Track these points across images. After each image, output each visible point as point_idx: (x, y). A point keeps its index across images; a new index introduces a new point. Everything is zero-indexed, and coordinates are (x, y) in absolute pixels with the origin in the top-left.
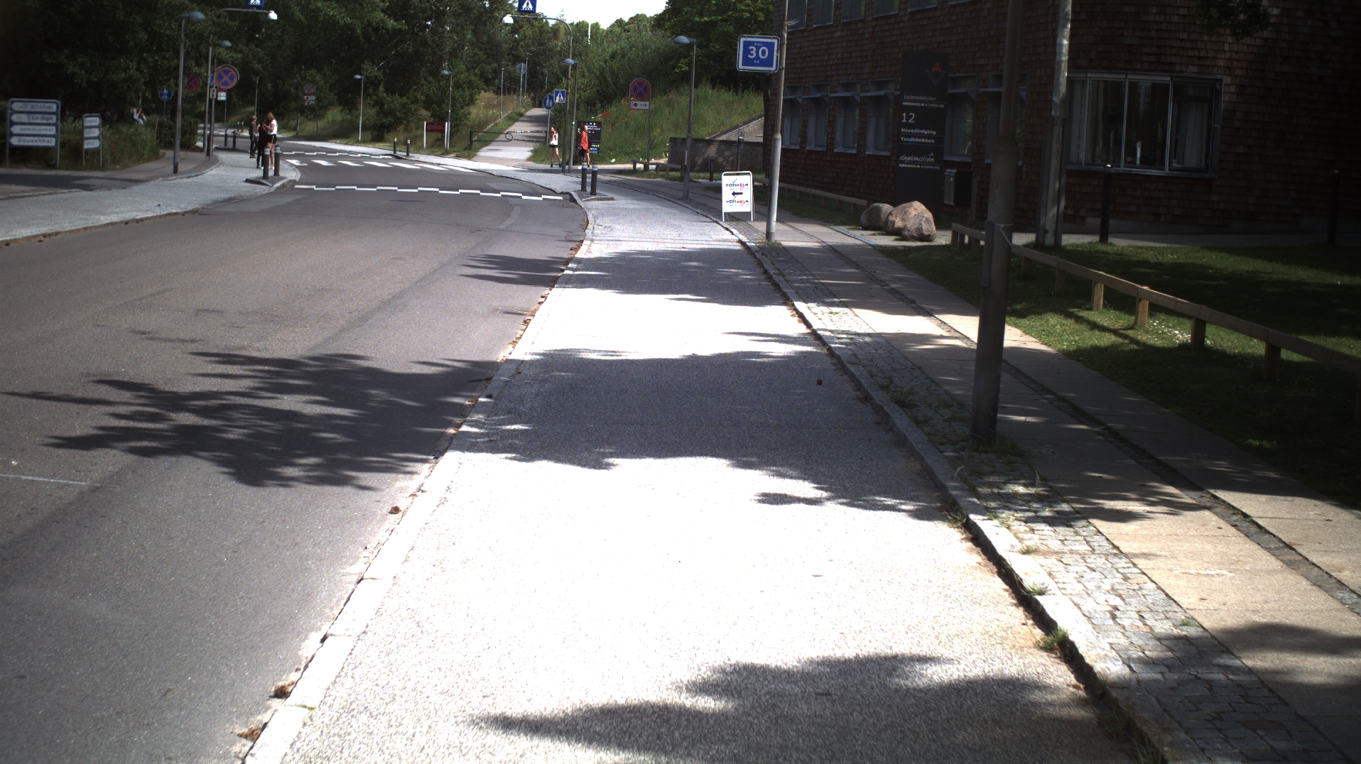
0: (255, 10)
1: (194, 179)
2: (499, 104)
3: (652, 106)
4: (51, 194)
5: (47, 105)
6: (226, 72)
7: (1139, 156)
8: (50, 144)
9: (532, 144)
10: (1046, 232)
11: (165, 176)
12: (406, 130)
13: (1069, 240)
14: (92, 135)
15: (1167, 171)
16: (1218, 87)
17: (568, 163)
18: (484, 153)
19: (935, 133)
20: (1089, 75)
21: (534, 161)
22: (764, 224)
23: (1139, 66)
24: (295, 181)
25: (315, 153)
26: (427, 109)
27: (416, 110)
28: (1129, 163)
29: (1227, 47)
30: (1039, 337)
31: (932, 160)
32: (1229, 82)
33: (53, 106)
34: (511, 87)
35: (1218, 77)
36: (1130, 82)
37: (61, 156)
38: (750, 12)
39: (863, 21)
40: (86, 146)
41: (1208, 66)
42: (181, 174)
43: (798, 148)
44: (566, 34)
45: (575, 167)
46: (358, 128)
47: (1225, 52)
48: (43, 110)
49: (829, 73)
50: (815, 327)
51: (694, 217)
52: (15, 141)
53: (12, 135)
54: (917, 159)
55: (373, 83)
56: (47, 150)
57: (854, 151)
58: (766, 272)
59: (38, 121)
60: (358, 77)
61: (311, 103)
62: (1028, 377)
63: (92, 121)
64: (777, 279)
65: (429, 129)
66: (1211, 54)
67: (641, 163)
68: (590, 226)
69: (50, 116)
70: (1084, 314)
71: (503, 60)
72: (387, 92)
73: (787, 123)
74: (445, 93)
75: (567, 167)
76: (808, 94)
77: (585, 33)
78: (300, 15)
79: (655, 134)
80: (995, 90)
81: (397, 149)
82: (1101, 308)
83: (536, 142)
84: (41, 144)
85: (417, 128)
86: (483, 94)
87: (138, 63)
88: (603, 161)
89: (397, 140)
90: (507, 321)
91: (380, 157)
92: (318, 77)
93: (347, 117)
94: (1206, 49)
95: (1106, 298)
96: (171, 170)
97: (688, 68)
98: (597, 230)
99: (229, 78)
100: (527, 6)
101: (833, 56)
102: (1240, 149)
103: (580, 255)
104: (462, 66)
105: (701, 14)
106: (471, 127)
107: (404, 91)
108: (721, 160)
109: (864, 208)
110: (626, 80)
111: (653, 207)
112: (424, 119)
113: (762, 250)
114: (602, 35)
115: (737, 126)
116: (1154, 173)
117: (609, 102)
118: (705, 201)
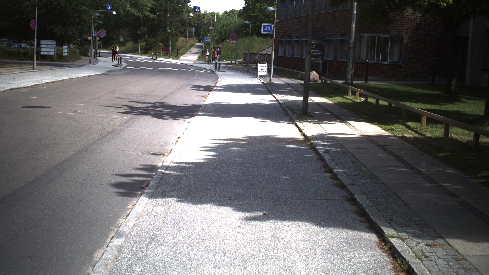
0: (109, 11)
1: (95, 65)
2: (186, 42)
3: (238, 42)
5: (52, 42)
6: (102, 32)
7: (380, 58)
8: (52, 54)
9: (198, 55)
10: (348, 79)
11: (88, 64)
12: (155, 50)
13: (354, 82)
14: (66, 51)
15: (388, 62)
16: (403, 38)
17: (210, 61)
18: (182, 57)
19: (321, 51)
20: (366, 34)
21: (199, 60)
22: (269, 78)
23: (380, 32)
24: (126, 66)
25: (126, 58)
27: (158, 43)
28: (378, 60)
29: (406, 26)
31: (320, 59)
32: (406, 36)
33: (54, 42)
34: (190, 36)
35: (403, 35)
36: (378, 37)
37: (56, 58)
39: (302, 17)
40: (64, 55)
41: (400, 32)
42: (92, 63)
43: (283, 56)
44: (207, 17)
45: (212, 62)
46: (139, 49)
47: (405, 27)
48: (51, 44)
49: (293, 33)
50: (277, 99)
51: (250, 76)
52: (42, 53)
53: (41, 51)
54: (316, 59)
55: (143, 35)
56: (52, 56)
57: (300, 57)
58: (268, 89)
59: (49, 47)
60: (139, 32)
61: (122, 41)
63: (65, 47)
64: (270, 90)
65: (163, 49)
66: (401, 28)
67: (234, 61)
68: (219, 78)
69: (53, 45)
70: (345, 96)
71: (187, 26)
72: (148, 37)
73: (280, 48)
74: (168, 38)
75: (210, 62)
76: (286, 39)
77: (214, 16)
78: (122, 12)
79: (238, 51)
80: (340, 39)
81: (153, 56)
82: (350, 95)
83: (199, 54)
84: (50, 54)
85: (159, 49)
86: (180, 38)
87: (76, 29)
88: (222, 60)
89: (153, 53)
90: (201, 98)
91: (148, 59)
92: (124, 32)
93: (134, 46)
94: (400, 27)
95: (352, 93)
96: (89, 62)
97: (248, 31)
98: (221, 79)
99: (103, 33)
100: (197, 10)
101: (294, 27)
102: (410, 56)
103: (217, 85)
104: (173, 28)
105: (253, 13)
106: (177, 49)
107: (154, 37)
108: (259, 60)
109: (299, 73)
110: (229, 34)
111: (237, 73)
112: (161, 46)
113: (268, 84)
114: (220, 16)
115: (265, 49)
116: (384, 63)
117: (223, 41)
118: (253, 72)
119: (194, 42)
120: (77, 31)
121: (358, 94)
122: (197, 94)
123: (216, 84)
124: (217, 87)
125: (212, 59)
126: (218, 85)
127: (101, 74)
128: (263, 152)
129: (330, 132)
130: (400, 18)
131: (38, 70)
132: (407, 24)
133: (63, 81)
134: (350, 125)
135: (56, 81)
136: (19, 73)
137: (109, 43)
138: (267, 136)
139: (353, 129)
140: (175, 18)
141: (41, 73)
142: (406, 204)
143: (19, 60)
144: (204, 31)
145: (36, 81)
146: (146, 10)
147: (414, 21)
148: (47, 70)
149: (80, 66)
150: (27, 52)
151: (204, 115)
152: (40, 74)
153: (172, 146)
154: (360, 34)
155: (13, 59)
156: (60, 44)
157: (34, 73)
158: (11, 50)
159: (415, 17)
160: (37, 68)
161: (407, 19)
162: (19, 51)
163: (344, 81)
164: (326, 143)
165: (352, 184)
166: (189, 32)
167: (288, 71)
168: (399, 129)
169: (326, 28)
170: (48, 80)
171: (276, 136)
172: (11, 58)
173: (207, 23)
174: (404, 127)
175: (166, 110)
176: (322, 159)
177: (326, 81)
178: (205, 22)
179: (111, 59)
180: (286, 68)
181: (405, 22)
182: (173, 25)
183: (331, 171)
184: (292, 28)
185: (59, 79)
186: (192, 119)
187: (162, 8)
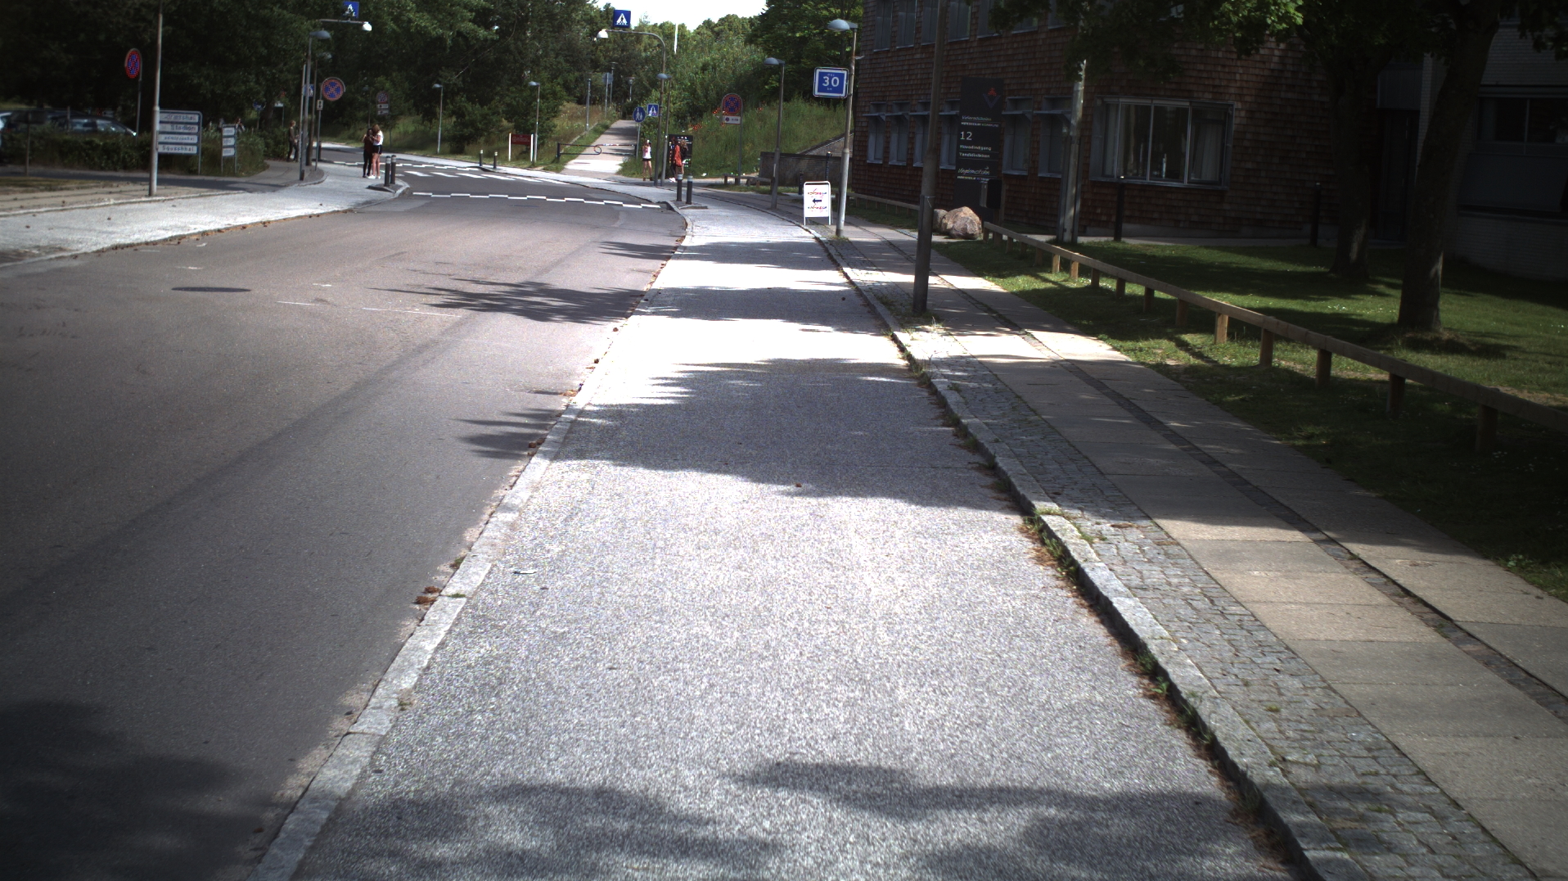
0: (349, 21)
1: (319, 186)
2: (584, 116)
3: (744, 120)
5: (190, 116)
6: (333, 85)
7: (1164, 170)
8: (191, 152)
9: (621, 157)
10: (1065, 230)
11: (295, 182)
12: (486, 142)
13: (1082, 240)
14: (229, 144)
15: (1185, 183)
16: (1230, 111)
17: (660, 176)
18: (572, 165)
19: (990, 149)
20: (1121, 100)
21: (624, 175)
22: (835, 225)
23: (1162, 92)
24: (410, 188)
25: (404, 165)
26: (509, 120)
27: (498, 121)
28: (1157, 176)
30: (1003, 286)
31: (985, 172)
32: (1240, 107)
33: (195, 117)
34: (596, 98)
35: (1230, 102)
36: (1156, 107)
37: (202, 163)
40: (223, 155)
41: (1221, 93)
42: (308, 181)
43: (881, 162)
44: (650, 38)
45: (667, 181)
46: (437, 140)
47: (1236, 81)
48: (185, 121)
49: (910, 93)
50: (852, 279)
52: (160, 148)
53: (156, 143)
54: (974, 172)
55: (451, 93)
56: (188, 157)
58: (829, 254)
59: (181, 131)
60: (437, 86)
61: (385, 112)
63: (229, 131)
64: (835, 257)
65: (514, 141)
66: (1224, 83)
67: (732, 177)
68: (689, 227)
69: (192, 126)
70: (1042, 273)
71: (585, 68)
72: (466, 102)
73: (872, 139)
74: (530, 103)
75: (659, 180)
76: (891, 111)
77: (670, 37)
78: (392, 25)
79: (747, 148)
80: (1047, 112)
81: (483, 161)
82: (1055, 270)
83: (627, 155)
84: (183, 152)
85: (500, 140)
86: (565, 103)
87: (257, 75)
88: (696, 175)
89: (482, 152)
90: (641, 275)
91: (468, 169)
92: (388, 85)
93: (424, 127)
94: (1220, 79)
95: (1061, 264)
96: (298, 176)
97: (775, 84)
98: (696, 229)
99: (336, 90)
100: (621, 22)
101: (914, 77)
102: (1249, 165)
103: (684, 244)
104: (545, 75)
105: (793, 30)
106: (557, 139)
107: (483, 102)
108: (811, 174)
110: (717, 93)
111: (742, 214)
112: (507, 130)
113: (831, 242)
114: (689, 37)
115: (826, 143)
116: (1175, 184)
117: (701, 116)
118: (791, 210)
119: (608, 118)
120: (260, 84)
122: (631, 267)
123: (681, 241)
124: (685, 248)
125: (667, 171)
126: (686, 243)
127: (345, 212)
129: (974, 354)
130: (1220, 55)
131: (164, 196)
132: (1241, 71)
133: (244, 227)
134: (1035, 338)
135: (227, 229)
136: (115, 204)
137: (341, 119)
139: (1039, 348)
140: (549, 44)
141: (174, 206)
142: (1102, 474)
143: (91, 168)
144: (639, 82)
145: (172, 228)
146: (463, 20)
147: (1264, 63)
149: (275, 188)
150: (114, 144)
151: (654, 313)
152: (175, 209)
153: (582, 377)
154: (1106, 100)
155: (71, 167)
157: (155, 205)
158: (67, 137)
162: (90, 143)
163: (1052, 237)
164: (958, 373)
165: (997, 441)
166: (592, 87)
167: (894, 206)
168: (1159, 348)
169: (1007, 81)
170: (205, 224)
172: (66, 161)
173: (648, 60)
174: (1173, 344)
175: (556, 303)
176: (941, 402)
177: (998, 235)
178: (644, 54)
179: (359, 168)
180: (890, 198)
181: (1236, 66)
182: (543, 64)
183: (956, 422)
184: (909, 80)
186: (623, 321)
187: (511, 11)
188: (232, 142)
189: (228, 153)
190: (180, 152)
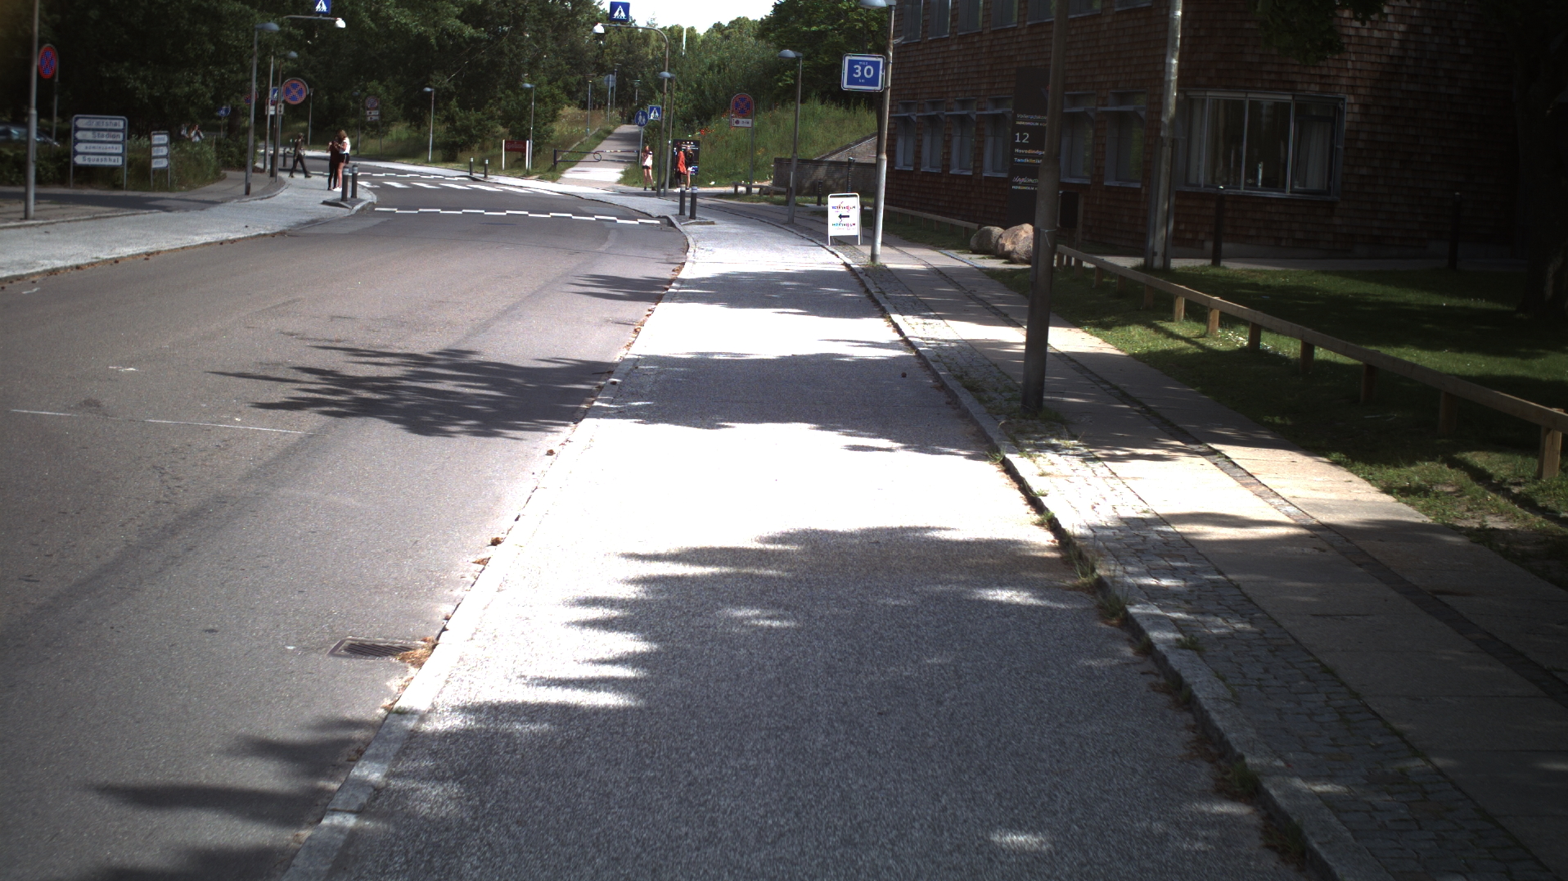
0: (321, 17)
1: (263, 202)
2: (585, 121)
3: (756, 124)
4: (134, 214)
5: (114, 121)
6: (295, 86)
7: (1260, 177)
8: (116, 164)
9: (622, 165)
10: (1155, 254)
11: (239, 197)
12: (482, 149)
13: (1176, 264)
14: (160, 154)
15: (1288, 194)
16: (1341, 106)
17: (663, 186)
18: (569, 174)
20: (1208, 94)
21: (625, 184)
22: (870, 248)
23: (1259, 85)
24: (373, 203)
26: (505, 126)
27: (492, 127)
28: (1251, 185)
29: (1350, 65)
30: (1115, 344)
32: (1352, 101)
33: (120, 123)
34: (598, 101)
35: (1341, 95)
36: (1250, 102)
37: (128, 176)
38: (862, 21)
39: (980, 34)
40: (154, 166)
41: (1330, 85)
42: (253, 196)
43: (912, 169)
44: (657, 40)
45: (670, 190)
46: (428, 147)
47: (1348, 70)
48: (109, 127)
49: (945, 89)
50: (907, 334)
51: (799, 241)
52: (79, 160)
53: (76, 153)
54: (1031, 180)
55: (444, 96)
56: (113, 169)
57: (970, 173)
58: (867, 291)
59: (104, 139)
60: (428, 89)
61: (374, 118)
62: (1092, 373)
63: (160, 138)
64: (877, 296)
65: (509, 147)
66: (1333, 73)
67: (743, 185)
68: (691, 250)
69: (116, 133)
70: (1165, 325)
71: (589, 70)
72: (459, 106)
73: (902, 143)
74: (525, 108)
75: (662, 190)
76: (923, 111)
77: (680, 38)
78: (369, 23)
79: (759, 154)
80: (1115, 109)
81: (473, 170)
82: (1179, 319)
83: (628, 162)
84: (108, 163)
85: (494, 147)
86: (566, 108)
87: (204, 76)
88: (701, 183)
89: (473, 160)
90: (618, 330)
91: (456, 179)
92: (380, 89)
93: (415, 134)
94: (1328, 67)
95: (1186, 310)
96: (242, 188)
97: (793, 82)
98: (699, 253)
99: (298, 92)
100: (619, 14)
101: (949, 71)
102: (1364, 171)
103: (682, 276)
104: (543, 78)
105: (809, 24)
106: (555, 146)
107: (479, 106)
108: (830, 182)
109: (975, 231)
110: (726, 94)
111: (756, 231)
112: (502, 136)
113: (865, 271)
114: (699, 40)
115: (848, 146)
116: (1275, 194)
117: (708, 119)
118: (811, 225)
119: (611, 123)
120: (207, 85)
121: (1215, 316)
122: (606, 315)
123: (679, 270)
124: (682, 281)
125: (671, 179)
126: (685, 274)
128: (882, 638)
129: (1164, 509)
132: (1353, 58)
133: (117, 261)
134: (1236, 465)
135: (92, 264)
138: (891, 532)
140: (549, 44)
144: (644, 85)
146: (449, 17)
147: (1381, 48)
148: (76, 221)
153: (454, 594)
154: (1189, 94)
156: (140, 127)
157: (22, 231)
159: (1384, 35)
160: (39, 214)
161: (1354, 40)
162: (5, 154)
163: (1140, 261)
164: (1165, 582)
166: (594, 90)
168: (1445, 483)
171: (928, 529)
173: (653, 62)
174: (1463, 474)
178: (650, 57)
179: (326, 179)
180: (922, 210)
181: (1347, 52)
182: (541, 65)
184: (943, 75)
185: (104, 256)
187: (505, 9)
188: (164, 151)
189: (159, 164)
190: (103, 163)
